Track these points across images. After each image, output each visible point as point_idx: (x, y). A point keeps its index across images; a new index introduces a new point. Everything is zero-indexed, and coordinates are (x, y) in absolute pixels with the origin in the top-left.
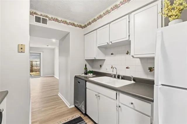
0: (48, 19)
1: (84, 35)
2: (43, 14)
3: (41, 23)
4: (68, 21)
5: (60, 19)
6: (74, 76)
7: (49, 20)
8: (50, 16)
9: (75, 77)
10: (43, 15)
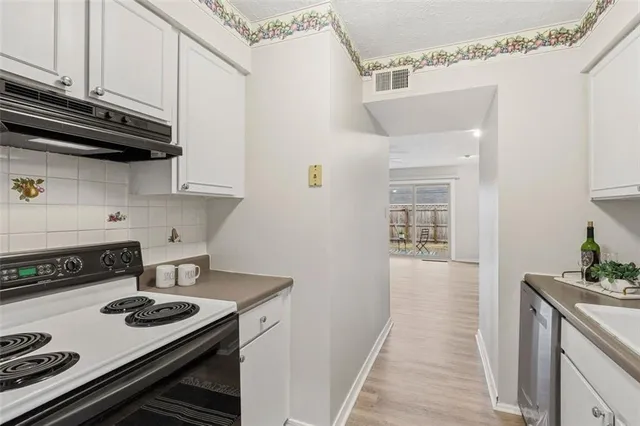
0: (409, 67)
1: (587, 71)
2: (395, 58)
3: (392, 90)
4: (489, 43)
5: (451, 50)
6: (523, 278)
7: (416, 68)
8: (417, 56)
9: (526, 282)
10: (397, 62)
